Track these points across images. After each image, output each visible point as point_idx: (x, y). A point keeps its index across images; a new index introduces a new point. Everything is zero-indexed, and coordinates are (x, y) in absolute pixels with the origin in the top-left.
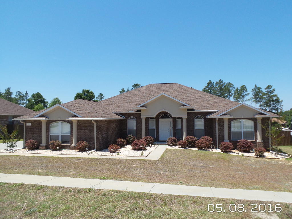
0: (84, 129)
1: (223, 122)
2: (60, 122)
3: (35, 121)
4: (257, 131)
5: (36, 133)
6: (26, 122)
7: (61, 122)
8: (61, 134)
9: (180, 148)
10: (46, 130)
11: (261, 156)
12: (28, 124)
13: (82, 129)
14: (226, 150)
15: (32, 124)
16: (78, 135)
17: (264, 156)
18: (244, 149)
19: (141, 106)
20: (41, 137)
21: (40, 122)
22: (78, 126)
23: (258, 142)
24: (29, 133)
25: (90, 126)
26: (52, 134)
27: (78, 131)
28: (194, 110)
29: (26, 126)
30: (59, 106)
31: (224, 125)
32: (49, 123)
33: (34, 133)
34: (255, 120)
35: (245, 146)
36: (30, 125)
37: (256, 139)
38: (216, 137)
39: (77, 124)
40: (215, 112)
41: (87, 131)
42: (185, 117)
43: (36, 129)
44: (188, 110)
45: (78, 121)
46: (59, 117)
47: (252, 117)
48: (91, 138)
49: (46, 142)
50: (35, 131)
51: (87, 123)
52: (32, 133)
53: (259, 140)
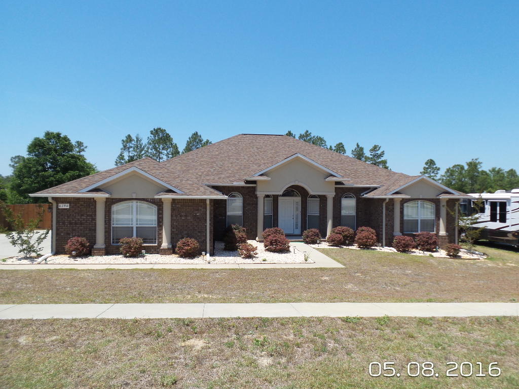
0: (186, 216)
1: (393, 205)
2: (135, 202)
3: (78, 199)
4: (439, 219)
5: (81, 224)
6: (58, 200)
7: (137, 202)
8: (137, 224)
9: (332, 246)
10: (105, 218)
11: (455, 256)
12: (62, 206)
13: (181, 216)
14: (404, 248)
15: (72, 205)
16: (172, 226)
17: (460, 257)
18: (428, 247)
19: (261, 175)
20: (95, 230)
21: (92, 202)
22: (173, 210)
23: (440, 235)
24: (64, 223)
25: (198, 210)
26: (116, 224)
27: (172, 220)
28: (342, 184)
29: (58, 209)
30: (134, 171)
31: (393, 209)
32: (110, 203)
33: (76, 224)
34: (436, 202)
35: (430, 242)
36: (66, 207)
37: (438, 230)
38: (382, 228)
39: (172, 206)
40: (375, 188)
41: (192, 220)
42: (331, 194)
43: (82, 215)
44: (337, 183)
45: (174, 200)
46: (134, 193)
47: (434, 197)
48: (199, 232)
49: (105, 241)
50: (78, 219)
51: (190, 204)
52: (71, 223)
53: (442, 232)
